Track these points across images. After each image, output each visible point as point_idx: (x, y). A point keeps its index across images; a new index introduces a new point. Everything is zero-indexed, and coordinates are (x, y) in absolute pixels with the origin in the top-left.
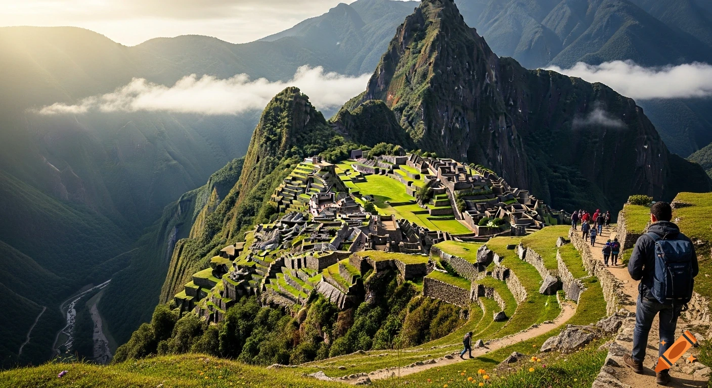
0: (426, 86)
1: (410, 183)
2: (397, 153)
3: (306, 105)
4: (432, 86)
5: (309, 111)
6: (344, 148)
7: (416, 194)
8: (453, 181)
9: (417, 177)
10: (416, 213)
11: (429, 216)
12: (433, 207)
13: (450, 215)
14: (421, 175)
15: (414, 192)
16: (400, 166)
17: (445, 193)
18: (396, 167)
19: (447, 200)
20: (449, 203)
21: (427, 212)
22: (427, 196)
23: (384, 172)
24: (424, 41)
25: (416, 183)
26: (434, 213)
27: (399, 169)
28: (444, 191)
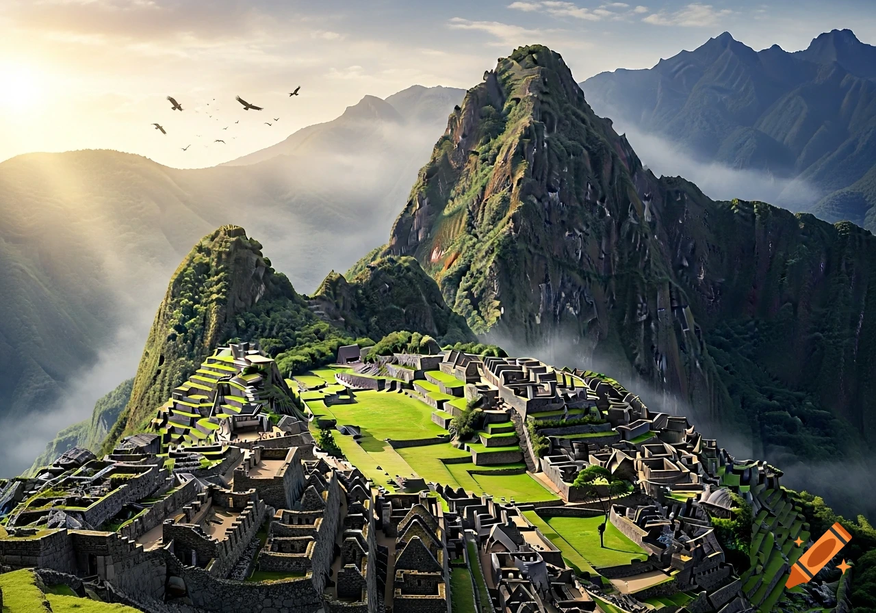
0: (504, 228)
1: (440, 405)
2: (424, 349)
3: (258, 264)
4: (516, 229)
5: (262, 274)
6: (326, 347)
7: (451, 425)
8: (526, 396)
9: (458, 392)
10: (446, 462)
11: (473, 467)
12: (482, 448)
13: (518, 464)
14: (466, 387)
15: (448, 422)
16: (427, 374)
17: (509, 420)
18: (419, 376)
19: (511, 434)
20: (517, 441)
21: (469, 460)
22: (472, 428)
23: (393, 386)
24: (501, 138)
25: (454, 402)
26: (483, 459)
27: (425, 379)
28: (507, 416)
